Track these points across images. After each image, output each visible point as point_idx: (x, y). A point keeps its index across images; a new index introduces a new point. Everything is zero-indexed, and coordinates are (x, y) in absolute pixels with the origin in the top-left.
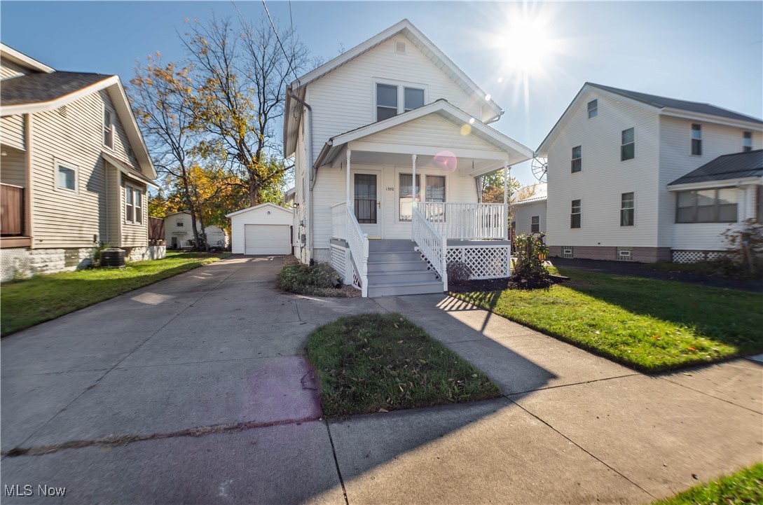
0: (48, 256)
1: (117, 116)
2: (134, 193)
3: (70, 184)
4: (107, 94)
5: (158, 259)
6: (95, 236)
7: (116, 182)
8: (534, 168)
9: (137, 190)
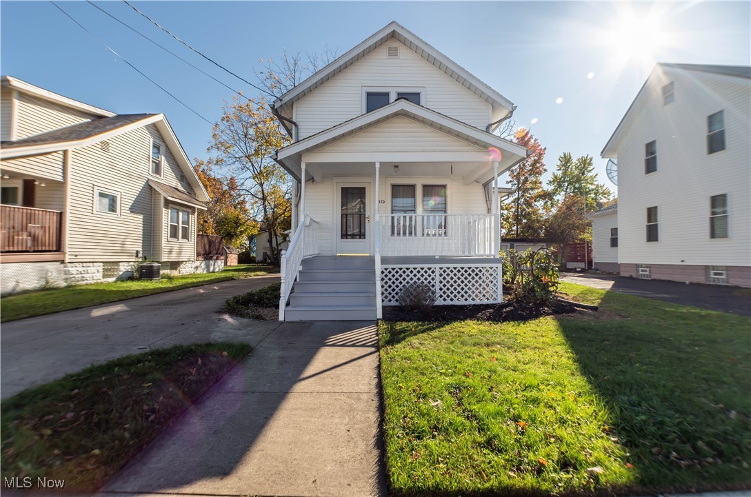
0: (85, 269)
1: (167, 147)
2: (181, 214)
3: (112, 208)
4: (155, 129)
5: (213, 272)
6: (137, 252)
7: (160, 205)
8: (609, 172)
9: (183, 211)
